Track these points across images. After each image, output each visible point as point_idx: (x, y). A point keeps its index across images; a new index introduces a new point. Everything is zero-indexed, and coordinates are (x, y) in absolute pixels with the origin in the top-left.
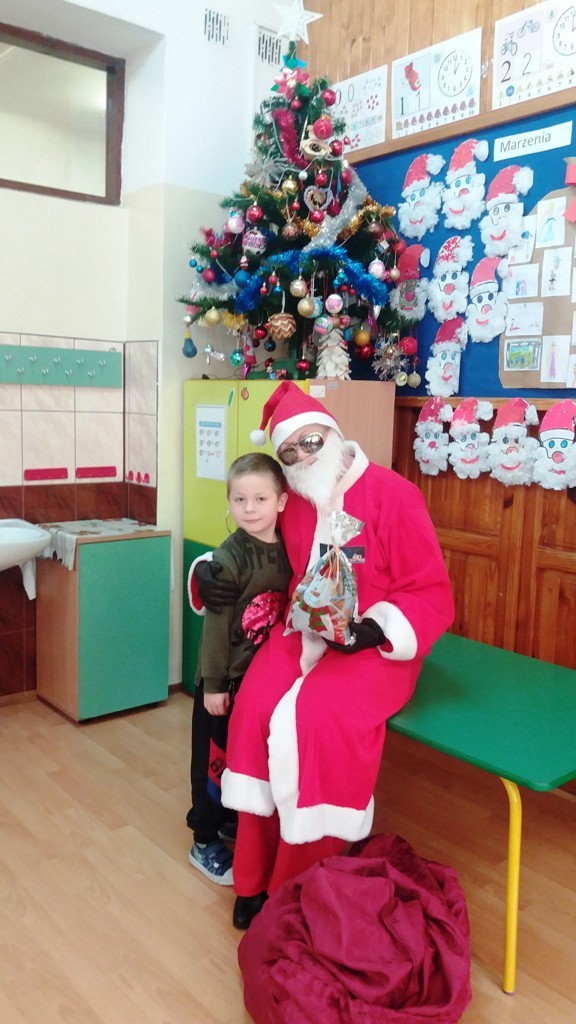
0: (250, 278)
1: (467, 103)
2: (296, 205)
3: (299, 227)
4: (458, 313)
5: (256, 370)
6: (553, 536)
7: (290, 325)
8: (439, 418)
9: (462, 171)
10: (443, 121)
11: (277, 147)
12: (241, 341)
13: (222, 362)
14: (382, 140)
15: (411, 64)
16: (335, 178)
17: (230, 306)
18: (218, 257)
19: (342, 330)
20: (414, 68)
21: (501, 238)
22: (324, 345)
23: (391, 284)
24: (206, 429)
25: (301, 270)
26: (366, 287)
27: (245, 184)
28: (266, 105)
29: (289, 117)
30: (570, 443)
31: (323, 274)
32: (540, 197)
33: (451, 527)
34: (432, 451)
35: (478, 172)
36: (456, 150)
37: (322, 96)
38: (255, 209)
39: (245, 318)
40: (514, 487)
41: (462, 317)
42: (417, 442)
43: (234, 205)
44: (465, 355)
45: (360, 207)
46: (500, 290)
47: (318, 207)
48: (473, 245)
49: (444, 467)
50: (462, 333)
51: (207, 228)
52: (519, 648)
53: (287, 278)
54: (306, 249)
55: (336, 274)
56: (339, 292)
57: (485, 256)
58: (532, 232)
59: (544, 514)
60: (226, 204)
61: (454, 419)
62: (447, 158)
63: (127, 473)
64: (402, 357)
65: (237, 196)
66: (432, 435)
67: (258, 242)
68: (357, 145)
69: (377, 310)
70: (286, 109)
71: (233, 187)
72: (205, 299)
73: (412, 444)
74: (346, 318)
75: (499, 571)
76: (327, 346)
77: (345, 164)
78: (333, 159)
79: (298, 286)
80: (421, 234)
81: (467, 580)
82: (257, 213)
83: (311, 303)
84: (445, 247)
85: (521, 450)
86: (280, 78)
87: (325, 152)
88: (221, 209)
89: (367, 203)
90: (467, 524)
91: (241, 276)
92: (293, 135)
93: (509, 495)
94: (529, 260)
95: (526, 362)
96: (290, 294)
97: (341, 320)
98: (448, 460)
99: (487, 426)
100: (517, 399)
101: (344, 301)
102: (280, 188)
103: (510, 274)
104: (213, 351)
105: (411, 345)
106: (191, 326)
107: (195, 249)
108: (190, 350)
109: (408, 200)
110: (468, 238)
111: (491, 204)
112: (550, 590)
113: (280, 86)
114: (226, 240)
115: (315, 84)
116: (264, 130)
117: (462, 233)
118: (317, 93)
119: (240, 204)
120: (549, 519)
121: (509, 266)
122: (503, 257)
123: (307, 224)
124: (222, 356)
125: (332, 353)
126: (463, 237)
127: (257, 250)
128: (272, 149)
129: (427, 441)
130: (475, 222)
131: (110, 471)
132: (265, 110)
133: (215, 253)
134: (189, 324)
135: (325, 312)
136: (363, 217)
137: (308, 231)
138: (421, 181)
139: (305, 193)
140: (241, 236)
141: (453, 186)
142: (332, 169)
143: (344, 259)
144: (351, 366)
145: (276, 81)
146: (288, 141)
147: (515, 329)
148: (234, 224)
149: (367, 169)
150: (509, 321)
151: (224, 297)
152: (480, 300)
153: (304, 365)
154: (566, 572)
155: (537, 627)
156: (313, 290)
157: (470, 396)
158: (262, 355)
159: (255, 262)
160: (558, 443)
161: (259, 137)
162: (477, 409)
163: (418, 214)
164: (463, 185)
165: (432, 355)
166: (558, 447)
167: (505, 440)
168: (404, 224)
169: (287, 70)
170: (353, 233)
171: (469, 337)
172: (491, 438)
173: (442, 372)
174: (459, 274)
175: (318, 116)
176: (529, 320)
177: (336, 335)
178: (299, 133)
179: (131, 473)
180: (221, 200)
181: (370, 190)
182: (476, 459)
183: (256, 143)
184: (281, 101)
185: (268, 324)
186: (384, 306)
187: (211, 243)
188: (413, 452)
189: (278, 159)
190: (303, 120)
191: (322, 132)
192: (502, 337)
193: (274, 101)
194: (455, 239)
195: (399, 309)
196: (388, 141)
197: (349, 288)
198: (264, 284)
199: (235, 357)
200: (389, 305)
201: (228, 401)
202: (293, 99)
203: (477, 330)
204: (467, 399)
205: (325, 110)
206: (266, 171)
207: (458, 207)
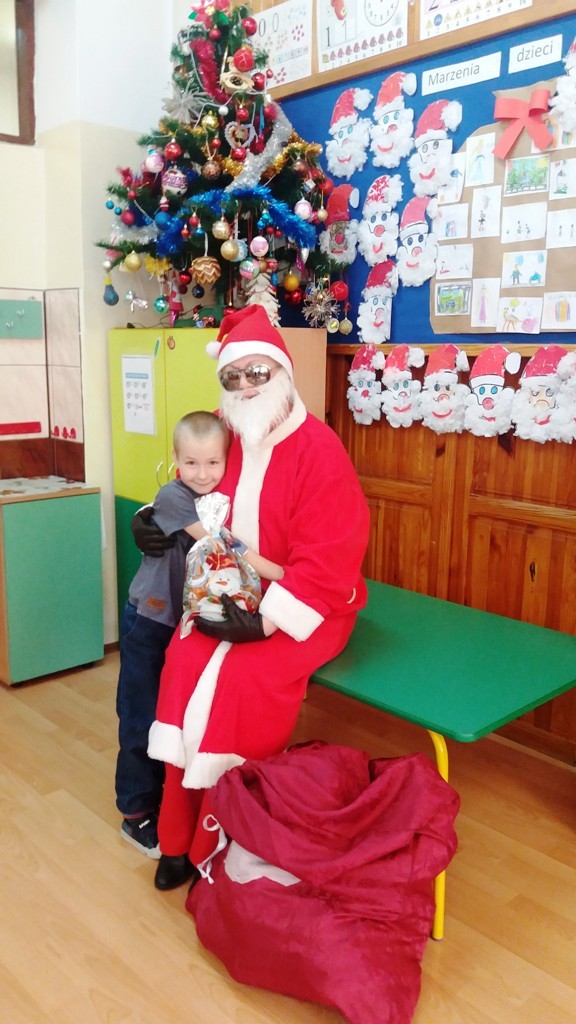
0: (172, 222)
1: (395, 34)
2: (216, 141)
3: (222, 167)
4: (388, 256)
5: (184, 317)
6: (484, 482)
7: (214, 270)
8: (371, 366)
9: (390, 106)
10: (370, 53)
11: (196, 81)
12: (166, 288)
13: (143, 309)
14: (308, 73)
16: (258, 114)
17: (150, 249)
18: (136, 197)
19: (268, 274)
21: (430, 177)
22: (252, 290)
23: (320, 226)
24: (133, 380)
25: (223, 211)
26: (292, 228)
27: (164, 121)
28: (184, 34)
29: (208, 48)
30: (500, 389)
31: (248, 215)
32: (469, 134)
33: (385, 477)
34: (365, 401)
35: (406, 107)
36: (384, 84)
37: (242, 25)
38: (173, 146)
39: (169, 262)
40: (446, 435)
41: (392, 259)
42: (351, 391)
43: (152, 143)
44: (396, 301)
45: (284, 145)
46: (430, 231)
47: (239, 144)
48: (403, 184)
49: (378, 417)
50: (393, 277)
51: (124, 168)
52: (452, 596)
53: (208, 219)
54: (229, 189)
55: (260, 215)
56: (264, 234)
57: (414, 195)
58: (461, 171)
59: (475, 462)
60: (144, 142)
61: (386, 367)
62: (375, 91)
63: (53, 429)
64: (333, 303)
65: (156, 133)
66: (365, 384)
67: (178, 182)
68: (283, 80)
69: (305, 253)
70: (204, 38)
71: (151, 125)
72: (125, 242)
73: (346, 393)
74: (273, 262)
75: (432, 520)
76: (254, 292)
77: (268, 99)
78: (257, 93)
79: (221, 228)
80: (349, 173)
81: (401, 529)
82: (175, 151)
83: (235, 245)
84: (375, 187)
85: (452, 397)
86: (198, 5)
87: (247, 86)
88: (138, 148)
89: (293, 140)
90: (400, 474)
91: (161, 217)
92: (213, 68)
93: (441, 443)
94: (459, 200)
95: (456, 307)
96: (213, 236)
97: (268, 263)
98: (381, 409)
99: (418, 374)
100: (447, 345)
101: (270, 243)
102: (200, 124)
103: (440, 215)
104: (135, 297)
105: (342, 290)
106: (112, 271)
107: (112, 190)
108: (111, 297)
109: (336, 137)
110: (397, 177)
111: (419, 141)
112: (481, 537)
113: (197, 13)
114: (144, 181)
115: (235, 12)
116: (183, 62)
117: (391, 172)
118: (237, 22)
119: (159, 141)
120: (480, 467)
121: (439, 206)
122: (433, 196)
123: (229, 162)
124: (144, 303)
126: (392, 177)
127: (178, 190)
128: (188, 85)
129: (361, 390)
130: (404, 160)
131: (35, 427)
132: (182, 40)
133: (132, 193)
134: (108, 270)
135: (250, 256)
136: (287, 156)
137: (230, 169)
138: (349, 117)
139: (226, 129)
140: (160, 175)
141: (381, 122)
142: (254, 104)
143: (269, 199)
144: (280, 312)
145: (193, 8)
146: (208, 74)
147: (445, 272)
148: (153, 163)
149: (293, 104)
150: (439, 265)
151: (145, 240)
152: (410, 243)
154: (495, 519)
155: (469, 574)
156: (236, 232)
157: (401, 343)
158: (189, 302)
159: (175, 204)
160: (488, 389)
161: (177, 69)
162: (408, 356)
163: (346, 152)
164: (392, 121)
165: (363, 301)
166: (488, 393)
167: (437, 388)
168: (332, 163)
170: (278, 172)
171: (400, 281)
172: (423, 385)
173: (373, 317)
174: (388, 215)
175: (238, 46)
176: (459, 263)
177: (263, 279)
178: (219, 66)
179: (57, 429)
180: (139, 137)
181: (296, 127)
182: (409, 408)
183: (174, 77)
184: (200, 30)
185: (191, 269)
186: (313, 249)
187: (129, 183)
188: (347, 401)
189: (196, 93)
190: (224, 52)
191: (243, 64)
192: (432, 281)
193: (192, 30)
194: (385, 178)
195: (329, 252)
196: (315, 75)
197: (275, 230)
198: (186, 226)
199: (158, 304)
200: (318, 247)
201: (154, 351)
202: (212, 28)
203: (407, 273)
204: (399, 346)
205: (246, 40)
206: (185, 106)
207: (386, 145)
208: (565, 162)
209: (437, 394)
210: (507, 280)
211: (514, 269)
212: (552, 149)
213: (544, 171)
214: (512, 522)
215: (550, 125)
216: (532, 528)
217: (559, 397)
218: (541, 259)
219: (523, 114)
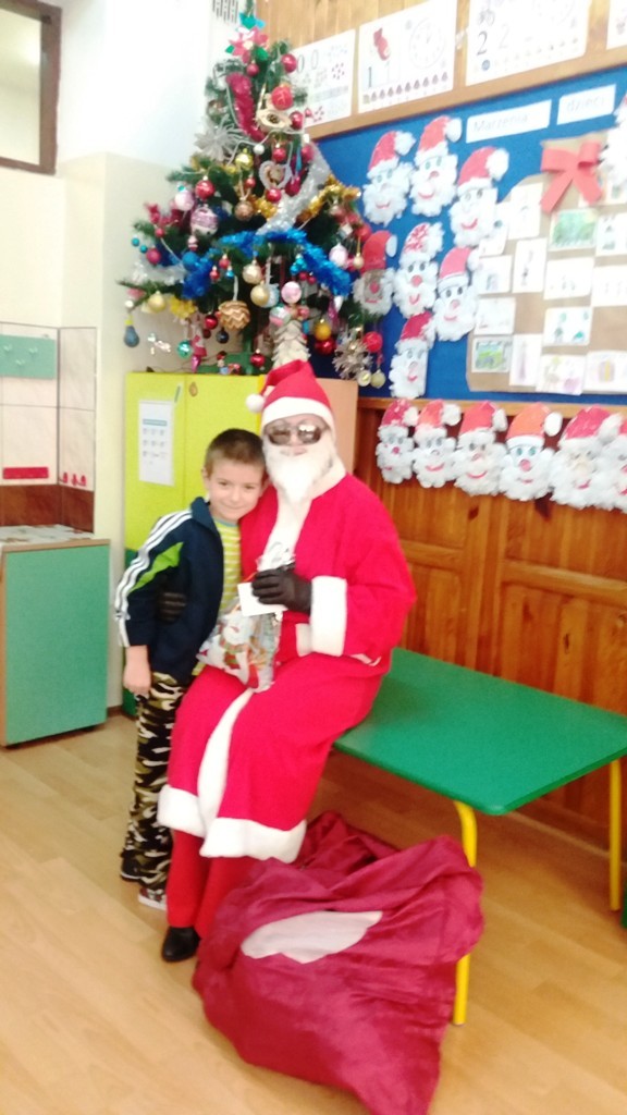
0: (198, 261)
1: (440, 77)
2: (250, 181)
3: (255, 208)
4: (425, 308)
5: (206, 363)
6: (519, 546)
7: (243, 315)
8: (404, 421)
9: (432, 152)
10: (413, 95)
11: (231, 117)
12: (190, 331)
13: (165, 353)
14: (346, 113)
15: (381, 31)
16: (294, 154)
17: (176, 290)
18: (164, 236)
19: (302, 322)
20: (384, 35)
21: (473, 226)
22: (281, 338)
23: (354, 274)
24: (150, 427)
26: (325, 275)
27: (195, 157)
28: (219, 68)
29: (245, 83)
30: (538, 451)
31: (281, 259)
32: (515, 185)
33: (413, 539)
34: (395, 459)
35: (450, 153)
36: (427, 128)
37: (281, 61)
38: (205, 184)
39: (194, 305)
40: (480, 497)
41: (429, 312)
42: (380, 448)
43: (182, 180)
44: (432, 354)
45: (321, 187)
46: (470, 284)
47: (274, 184)
48: (443, 233)
49: (408, 475)
50: (430, 329)
51: (152, 203)
52: (482, 665)
53: (239, 262)
54: (261, 232)
55: (294, 260)
56: (297, 279)
57: (455, 246)
58: (505, 222)
59: (509, 526)
60: (174, 178)
61: (419, 423)
62: (417, 135)
63: (61, 476)
64: (365, 354)
65: (187, 169)
66: (397, 440)
67: (208, 221)
68: (320, 119)
69: (338, 301)
70: (241, 73)
71: (181, 159)
72: (149, 282)
73: (374, 449)
74: (305, 309)
75: (462, 586)
76: (283, 340)
77: (306, 139)
78: (294, 132)
79: (252, 271)
80: (387, 220)
81: (430, 594)
82: (207, 189)
83: (266, 290)
84: (415, 235)
86: (236, 39)
87: (284, 124)
88: (167, 183)
89: (330, 183)
90: (430, 536)
91: (190, 257)
92: (248, 105)
93: (474, 505)
94: (501, 251)
95: (495, 364)
96: (243, 280)
97: (299, 310)
98: (411, 468)
99: (453, 431)
100: (485, 402)
101: (303, 289)
102: (234, 162)
103: (481, 267)
104: (157, 340)
105: (375, 342)
106: (134, 312)
107: (139, 227)
108: (132, 338)
109: (375, 181)
110: (438, 225)
111: (462, 189)
112: (514, 605)
113: (235, 47)
114: (173, 218)
115: (275, 50)
116: (218, 97)
117: (432, 220)
118: (275, 58)
119: (191, 179)
120: (515, 531)
121: (481, 257)
122: (474, 247)
123: (263, 203)
124: (166, 347)
125: (289, 347)
126: (432, 225)
127: (208, 229)
128: (225, 118)
129: (391, 447)
130: (445, 209)
131: (41, 472)
132: (218, 74)
133: (159, 231)
134: (130, 310)
135: (282, 302)
136: (324, 199)
137: (263, 211)
138: (389, 161)
139: (261, 169)
140: (189, 213)
141: (422, 168)
142: (291, 143)
143: (303, 244)
145: (231, 42)
146: (243, 110)
147: (485, 326)
148: (182, 200)
149: (331, 145)
150: (478, 319)
151: (170, 281)
152: (449, 294)
153: (258, 359)
154: (530, 586)
155: (499, 643)
156: (268, 276)
157: (436, 398)
158: (213, 347)
159: (204, 245)
160: (526, 450)
161: (211, 104)
162: (443, 414)
163: (385, 197)
164: (434, 167)
165: (397, 353)
166: (525, 455)
167: (472, 447)
168: (370, 208)
169: (245, 30)
170: (313, 216)
171: (437, 336)
172: (457, 444)
173: (407, 370)
174: (427, 265)
175: (276, 83)
176: (495, 318)
177: (294, 327)
178: (256, 102)
179: (66, 476)
180: (168, 173)
181: (334, 169)
182: (441, 467)
183: (207, 112)
184: (236, 64)
185: (219, 313)
186: (346, 298)
187: (156, 220)
188: (375, 458)
189: (231, 130)
190: (261, 87)
191: (281, 102)
192: (470, 337)
193: (229, 64)
194: (424, 227)
195: (362, 302)
196: (355, 115)
197: (308, 277)
198: (215, 268)
199: (182, 348)
200: (351, 296)
201: (174, 396)
202: (250, 63)
203: (444, 327)
204: (433, 402)
205: (285, 77)
206: (218, 142)
207: (428, 192)
208: (613, 218)
209: (472, 454)
210: (548, 337)
211: (556, 327)
212: (600, 203)
213: (593, 225)
214: (547, 591)
215: (599, 179)
216: (568, 597)
217: (600, 461)
218: (586, 317)
219: (572, 167)
